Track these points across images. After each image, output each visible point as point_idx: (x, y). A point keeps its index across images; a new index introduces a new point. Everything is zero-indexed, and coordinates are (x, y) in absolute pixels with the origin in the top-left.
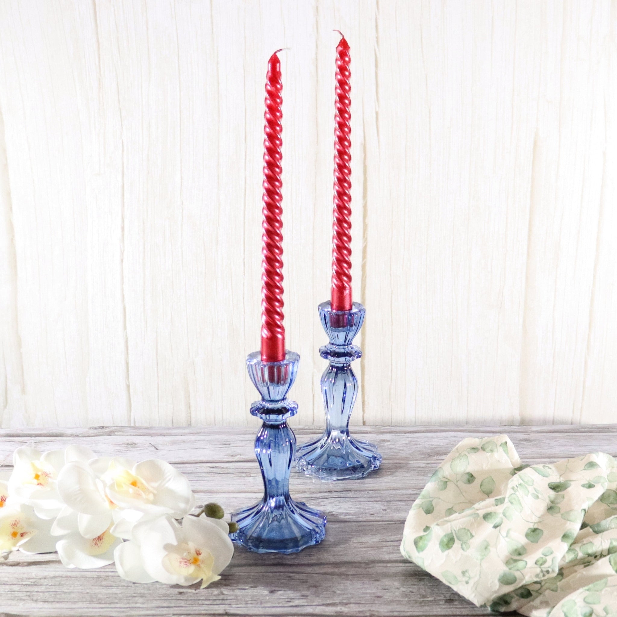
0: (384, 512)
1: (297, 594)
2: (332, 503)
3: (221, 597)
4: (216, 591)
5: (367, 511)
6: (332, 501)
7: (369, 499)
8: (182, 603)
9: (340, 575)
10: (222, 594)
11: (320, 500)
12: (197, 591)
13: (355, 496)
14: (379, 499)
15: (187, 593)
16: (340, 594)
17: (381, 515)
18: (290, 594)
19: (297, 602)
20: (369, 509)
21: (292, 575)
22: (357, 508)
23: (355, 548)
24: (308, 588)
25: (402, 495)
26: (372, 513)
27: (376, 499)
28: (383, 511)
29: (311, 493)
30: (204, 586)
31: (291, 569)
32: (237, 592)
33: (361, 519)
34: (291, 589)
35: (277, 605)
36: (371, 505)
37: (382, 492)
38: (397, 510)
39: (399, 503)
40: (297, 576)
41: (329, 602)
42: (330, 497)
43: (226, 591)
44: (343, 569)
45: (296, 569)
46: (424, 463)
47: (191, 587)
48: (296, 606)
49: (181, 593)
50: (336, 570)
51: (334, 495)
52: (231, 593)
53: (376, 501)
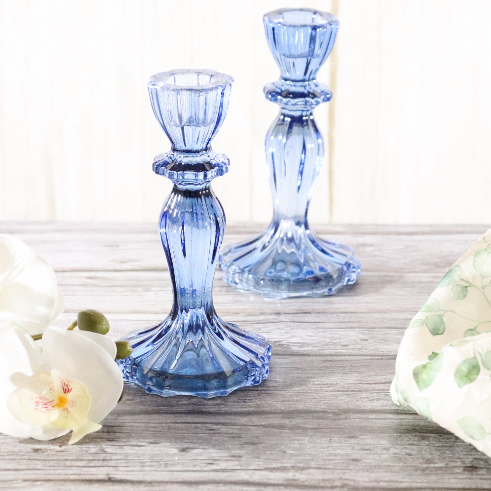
0: (364, 343)
1: (224, 454)
2: (280, 329)
3: (102, 456)
4: (93, 448)
5: (337, 341)
6: (281, 326)
7: (339, 325)
8: (39, 465)
9: (292, 428)
10: (104, 451)
11: (261, 325)
12: (63, 448)
13: (317, 320)
14: (356, 325)
15: (46, 450)
16: (292, 455)
17: (358, 347)
18: (214, 453)
19: (223, 465)
20: (339, 338)
21: (215, 427)
22: (321, 337)
23: (317, 391)
24: (242, 446)
25: (394, 319)
26: (345, 343)
27: (350, 325)
28: (362, 342)
29: (247, 316)
30: (73, 441)
31: (213, 419)
32: (128, 450)
33: (326, 352)
34: (214, 446)
35: (191, 468)
36: (343, 332)
37: (361, 315)
38: (385, 341)
39: (389, 331)
40: (224, 429)
41: (274, 465)
42: (276, 321)
43: (109, 448)
44: (297, 421)
45: (222, 419)
46: (428, 277)
47: (54, 441)
48: (223, 470)
49: (36, 451)
50: (287, 422)
51: (283, 318)
52: (118, 450)
53: (351, 328)
